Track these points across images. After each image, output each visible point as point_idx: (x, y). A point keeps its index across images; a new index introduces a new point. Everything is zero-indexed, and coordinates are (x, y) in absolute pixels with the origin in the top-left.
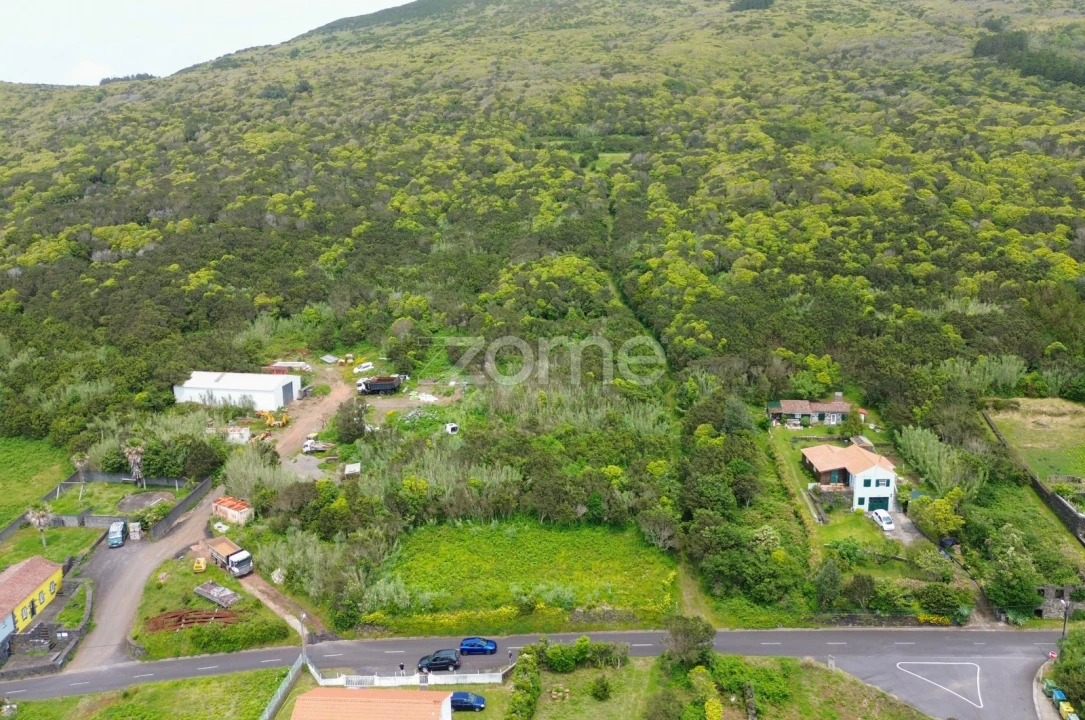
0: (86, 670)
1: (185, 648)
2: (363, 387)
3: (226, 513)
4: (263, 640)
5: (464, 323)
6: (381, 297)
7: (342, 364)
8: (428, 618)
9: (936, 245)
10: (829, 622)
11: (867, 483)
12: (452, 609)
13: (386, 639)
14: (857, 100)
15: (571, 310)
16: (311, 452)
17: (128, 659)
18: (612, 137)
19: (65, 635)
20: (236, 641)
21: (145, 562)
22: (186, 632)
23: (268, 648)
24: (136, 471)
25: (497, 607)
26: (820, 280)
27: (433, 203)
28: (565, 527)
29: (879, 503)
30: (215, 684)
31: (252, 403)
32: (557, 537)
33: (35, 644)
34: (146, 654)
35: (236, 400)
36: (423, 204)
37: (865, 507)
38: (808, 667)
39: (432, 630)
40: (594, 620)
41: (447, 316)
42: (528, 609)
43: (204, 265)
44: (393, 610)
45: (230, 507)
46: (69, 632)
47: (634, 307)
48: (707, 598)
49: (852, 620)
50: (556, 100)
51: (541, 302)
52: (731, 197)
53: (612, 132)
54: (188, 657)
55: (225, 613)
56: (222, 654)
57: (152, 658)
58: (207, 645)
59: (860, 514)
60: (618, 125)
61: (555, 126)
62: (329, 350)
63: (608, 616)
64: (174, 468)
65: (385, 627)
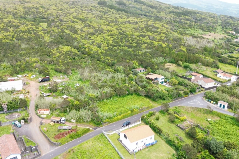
0: (48, 153)
1: (69, 139)
2: (41, 80)
3: (43, 113)
4: (85, 133)
5: (53, 63)
6: (24, 60)
7: (25, 77)
8: (116, 118)
9: (133, 41)
10: (174, 100)
11: (161, 79)
12: (119, 115)
13: (109, 124)
15: (76, 58)
16: (46, 96)
17: (56, 147)
18: (37, 19)
19: (34, 148)
20: (80, 135)
21: (34, 128)
22: (68, 136)
23: (87, 134)
24: (5, 110)
25: (127, 112)
26: (120, 48)
27: (8, 35)
28: (124, 96)
29: (162, 82)
30: (88, 142)
31: (15, 89)
32: (125, 98)
33: (25, 153)
34: (61, 144)
35: (10, 89)
36: (5, 36)
38: (179, 107)
39: (117, 120)
40: (142, 110)
41: (47, 62)
42: (132, 111)
44: (110, 118)
45: (44, 111)
46: (35, 147)
47: (89, 55)
48: (155, 102)
49: (177, 99)
50: (16, 9)
51: (68, 56)
54: (71, 141)
55: (72, 130)
56: (78, 138)
57: (63, 144)
58: (75, 137)
59: (160, 85)
60: (37, 16)
61: (20, 16)
62: (18, 74)
63: (145, 108)
64: (17, 106)
65: (108, 122)
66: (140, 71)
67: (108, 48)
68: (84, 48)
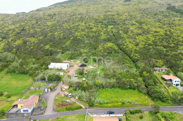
0: (48, 114)
1: (65, 110)
2: (80, 65)
3: (64, 87)
4: (78, 109)
5: (95, 54)
6: (79, 50)
7: (74, 61)
8: (106, 105)
9: (173, 41)
10: (176, 105)
11: (176, 81)
12: (110, 103)
13: (99, 108)
14: (150, 17)
15: (113, 52)
16: (75, 76)
17: (55, 112)
18: (109, 23)
19: (43, 108)
20: (73, 109)
21: (52, 96)
22: (64, 107)
23: (79, 110)
24: (47, 80)
25: (118, 103)
26: (155, 47)
27: (83, 34)
28: (125, 89)
29: (177, 85)
30: (73, 116)
31: (62, 68)
32: (124, 91)
33: (37, 110)
34: (58, 111)
35: (59, 68)
36: (81, 34)
37: (175, 86)
38: (176, 113)
39: (107, 107)
40: (135, 105)
41: (92, 53)
42: (123, 103)
43: (47, 45)
44: (100, 104)
45: (65, 86)
46: (44, 108)
47: (124, 51)
48: (153, 101)
49: (180, 105)
50: (99, 17)
51: (107, 51)
52: (135, 33)
53: (109, 22)
54: (65, 112)
55: (70, 104)
56: (71, 111)
57: (59, 112)
58: (69, 109)
59: (174, 87)
60: (110, 21)
61: (99, 21)
62: (72, 59)
63: (137, 105)
64: (53, 79)
65: (99, 106)
66: (162, 70)
67: (144, 47)
68: (123, 45)
